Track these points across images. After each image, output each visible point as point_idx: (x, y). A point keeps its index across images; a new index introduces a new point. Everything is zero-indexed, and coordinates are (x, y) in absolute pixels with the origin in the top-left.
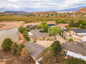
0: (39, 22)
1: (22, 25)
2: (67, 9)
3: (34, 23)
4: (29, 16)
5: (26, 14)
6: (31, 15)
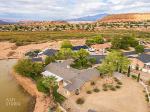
0: (46, 42)
1: (10, 50)
2: (81, 17)
3: (37, 43)
4: (16, 29)
5: (8, 26)
6: (21, 29)
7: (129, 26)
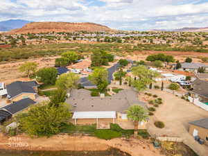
7: (71, 39)
